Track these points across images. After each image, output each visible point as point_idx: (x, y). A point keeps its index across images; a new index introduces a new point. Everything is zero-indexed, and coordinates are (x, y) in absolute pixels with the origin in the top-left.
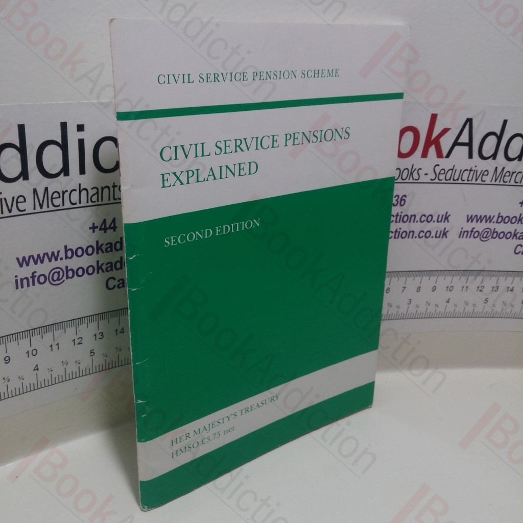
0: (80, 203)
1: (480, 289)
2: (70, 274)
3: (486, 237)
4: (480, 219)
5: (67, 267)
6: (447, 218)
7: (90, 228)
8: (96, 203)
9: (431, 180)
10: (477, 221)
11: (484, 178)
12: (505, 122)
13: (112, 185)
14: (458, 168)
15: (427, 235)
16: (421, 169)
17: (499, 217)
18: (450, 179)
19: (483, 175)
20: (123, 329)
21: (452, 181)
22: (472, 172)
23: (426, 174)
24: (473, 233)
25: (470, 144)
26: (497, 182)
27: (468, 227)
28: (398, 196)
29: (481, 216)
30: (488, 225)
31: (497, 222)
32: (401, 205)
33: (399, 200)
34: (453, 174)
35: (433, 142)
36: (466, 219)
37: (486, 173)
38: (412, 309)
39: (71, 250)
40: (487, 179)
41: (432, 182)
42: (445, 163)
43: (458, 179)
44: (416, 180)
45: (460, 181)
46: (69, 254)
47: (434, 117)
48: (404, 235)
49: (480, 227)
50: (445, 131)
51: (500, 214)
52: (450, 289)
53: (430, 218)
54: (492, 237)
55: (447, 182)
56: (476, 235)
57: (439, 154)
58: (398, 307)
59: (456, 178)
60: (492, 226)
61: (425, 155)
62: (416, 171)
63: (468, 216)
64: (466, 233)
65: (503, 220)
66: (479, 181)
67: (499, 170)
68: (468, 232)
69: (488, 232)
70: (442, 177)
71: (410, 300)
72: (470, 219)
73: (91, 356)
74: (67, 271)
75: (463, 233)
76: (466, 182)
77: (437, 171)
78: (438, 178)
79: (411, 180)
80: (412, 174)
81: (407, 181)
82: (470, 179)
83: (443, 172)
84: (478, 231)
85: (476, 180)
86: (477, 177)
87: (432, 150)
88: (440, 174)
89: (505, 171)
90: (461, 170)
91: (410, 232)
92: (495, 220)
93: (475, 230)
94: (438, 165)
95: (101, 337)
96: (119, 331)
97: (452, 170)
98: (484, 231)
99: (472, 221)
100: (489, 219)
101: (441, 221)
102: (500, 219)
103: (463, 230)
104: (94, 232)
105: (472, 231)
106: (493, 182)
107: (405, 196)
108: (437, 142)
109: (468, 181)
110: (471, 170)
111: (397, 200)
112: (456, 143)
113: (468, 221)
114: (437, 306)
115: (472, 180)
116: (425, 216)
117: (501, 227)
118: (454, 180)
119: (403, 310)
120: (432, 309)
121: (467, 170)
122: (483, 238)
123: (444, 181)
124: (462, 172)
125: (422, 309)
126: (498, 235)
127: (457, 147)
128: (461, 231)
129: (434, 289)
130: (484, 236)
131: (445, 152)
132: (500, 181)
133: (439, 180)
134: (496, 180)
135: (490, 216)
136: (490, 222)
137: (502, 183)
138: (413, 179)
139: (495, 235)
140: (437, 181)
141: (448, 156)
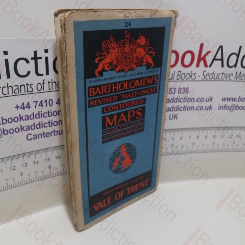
0: (8, 94)
1: (231, 136)
2: (6, 132)
3: (233, 109)
4: (229, 100)
5: (3, 129)
6: (211, 99)
7: (15, 107)
8: (18, 94)
9: (202, 79)
10: (228, 101)
11: (231, 77)
12: (240, 47)
13: (26, 84)
14: (216, 72)
15: (201, 108)
16: (196, 73)
17: (239, 98)
18: (212, 78)
19: (230, 76)
20: (38, 161)
21: (213, 79)
22: (224, 75)
23: (199, 76)
24: (226, 107)
25: (222, 60)
26: (238, 80)
27: (223, 104)
28: (184, 88)
29: (229, 98)
30: (234, 103)
31: (238, 101)
32: (186, 93)
33: (185, 90)
34: (214, 76)
35: (202, 59)
36: (221, 100)
37: (231, 75)
38: (195, 148)
39: (5, 119)
40: (232, 78)
41: (202, 80)
42: (209, 70)
43: (216, 79)
44: (194, 79)
45: (217, 79)
46: (4, 121)
47: (202, 45)
48: (188, 109)
49: (229, 104)
50: (208, 53)
51: (239, 97)
52: (215, 137)
53: (202, 100)
54: (236, 109)
55: (211, 80)
56: (227, 108)
57: (206, 65)
58: (187, 147)
59: (215, 78)
60: (236, 103)
61: (198, 66)
62: (193, 75)
63: (222, 98)
64: (222, 108)
65: (242, 100)
66: (228, 79)
67: (238, 73)
68: (223, 106)
69: (234, 107)
70: (208, 77)
71: (194, 144)
72: (224, 100)
73: (21, 176)
74: (4, 131)
75: (220, 108)
76: (221, 80)
77: (205, 74)
78: (205, 78)
79: (191, 80)
80: (191, 76)
81: (189, 80)
82: (223, 78)
83: (208, 75)
84: (228, 106)
85: (226, 78)
86: (227, 77)
87: (202, 63)
88: (206, 76)
89: (242, 74)
90: (218, 74)
91: (192, 107)
92: (237, 100)
93: (226, 106)
94: (205, 71)
95: (26, 166)
96: (36, 162)
97: (213, 73)
98: (232, 106)
99: (225, 101)
100: (234, 100)
101: (208, 101)
102: (240, 100)
103: (220, 106)
104: (17, 109)
105: (225, 106)
106: (235, 80)
107: (188, 88)
108: (204, 59)
109: (222, 79)
110: (223, 74)
111: (184, 90)
112: (214, 59)
113: (223, 100)
114: (208, 146)
115: (224, 79)
116: (199, 98)
117: (240, 104)
118: (214, 79)
119: (190, 148)
120: (205, 148)
121: (221, 74)
122: (231, 109)
123: (209, 80)
124: (218, 75)
125: (200, 148)
126: (239, 108)
127: (215, 62)
128: (219, 107)
129: (206, 137)
130: (232, 108)
131: (209, 64)
132: (239, 79)
133: (206, 79)
134: (237, 78)
135: (234, 98)
136: (235, 101)
137: (240, 80)
138: (192, 79)
139: (237, 108)
140: (205, 79)
141: (210, 66)
